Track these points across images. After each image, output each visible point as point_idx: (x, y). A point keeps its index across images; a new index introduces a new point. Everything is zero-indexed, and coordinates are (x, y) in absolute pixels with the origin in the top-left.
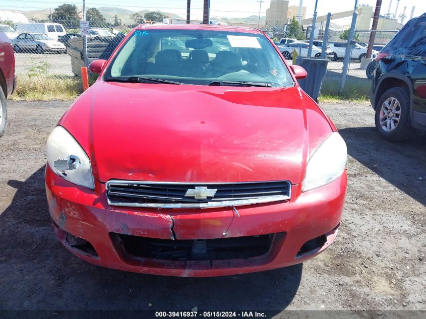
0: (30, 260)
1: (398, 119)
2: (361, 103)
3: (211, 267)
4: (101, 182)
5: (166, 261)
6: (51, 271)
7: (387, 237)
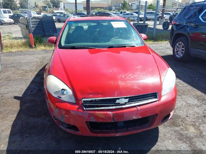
0: (40, 135)
1: (183, 52)
2: (163, 42)
3: (128, 131)
4: (79, 100)
5: (108, 130)
6: (52, 138)
7: (189, 108)
